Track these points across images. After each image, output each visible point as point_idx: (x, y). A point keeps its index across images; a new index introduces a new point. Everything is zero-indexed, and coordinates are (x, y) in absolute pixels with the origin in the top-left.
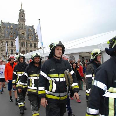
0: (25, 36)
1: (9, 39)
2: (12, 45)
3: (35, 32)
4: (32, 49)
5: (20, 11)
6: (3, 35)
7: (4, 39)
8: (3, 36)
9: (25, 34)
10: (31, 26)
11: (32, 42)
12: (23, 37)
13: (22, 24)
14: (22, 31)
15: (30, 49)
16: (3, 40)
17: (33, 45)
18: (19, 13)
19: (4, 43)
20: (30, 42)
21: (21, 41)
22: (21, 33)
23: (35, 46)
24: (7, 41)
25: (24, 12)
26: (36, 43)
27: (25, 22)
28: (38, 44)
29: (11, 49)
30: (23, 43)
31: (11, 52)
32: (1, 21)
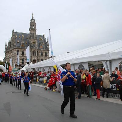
0: (36, 45)
1: (21, 48)
2: (23, 54)
3: (46, 41)
4: (43, 58)
5: (31, 20)
6: (15, 44)
7: (16, 48)
8: (15, 46)
9: (37, 43)
10: (42, 35)
11: (43, 51)
12: (34, 46)
13: (33, 33)
14: (33, 40)
15: (41, 58)
16: (15, 50)
17: (44, 54)
18: (30, 23)
19: (16, 52)
20: (40, 51)
21: (33, 50)
22: (32, 42)
23: (46, 55)
24: (18, 50)
25: (35, 22)
26: (47, 52)
27: (36, 31)
28: (49, 53)
29: (22, 58)
30: (34, 52)
31: (22, 61)
32: (13, 31)
